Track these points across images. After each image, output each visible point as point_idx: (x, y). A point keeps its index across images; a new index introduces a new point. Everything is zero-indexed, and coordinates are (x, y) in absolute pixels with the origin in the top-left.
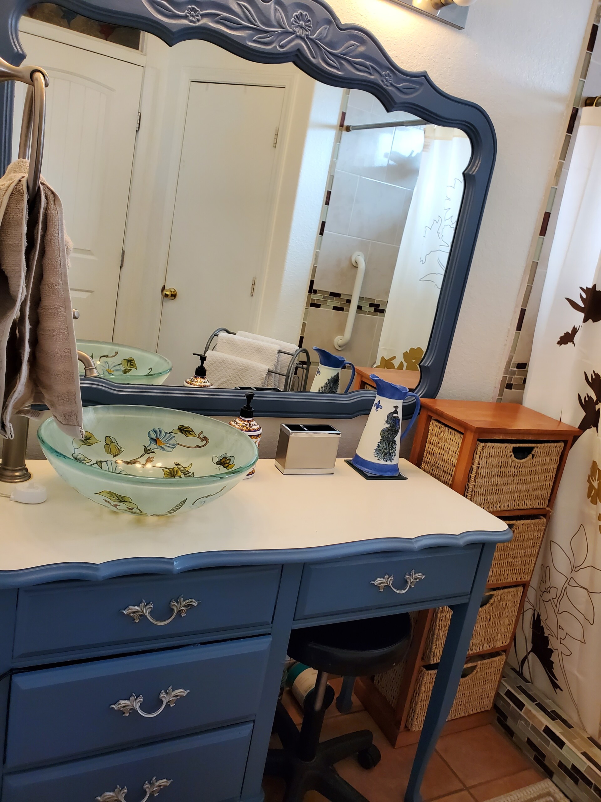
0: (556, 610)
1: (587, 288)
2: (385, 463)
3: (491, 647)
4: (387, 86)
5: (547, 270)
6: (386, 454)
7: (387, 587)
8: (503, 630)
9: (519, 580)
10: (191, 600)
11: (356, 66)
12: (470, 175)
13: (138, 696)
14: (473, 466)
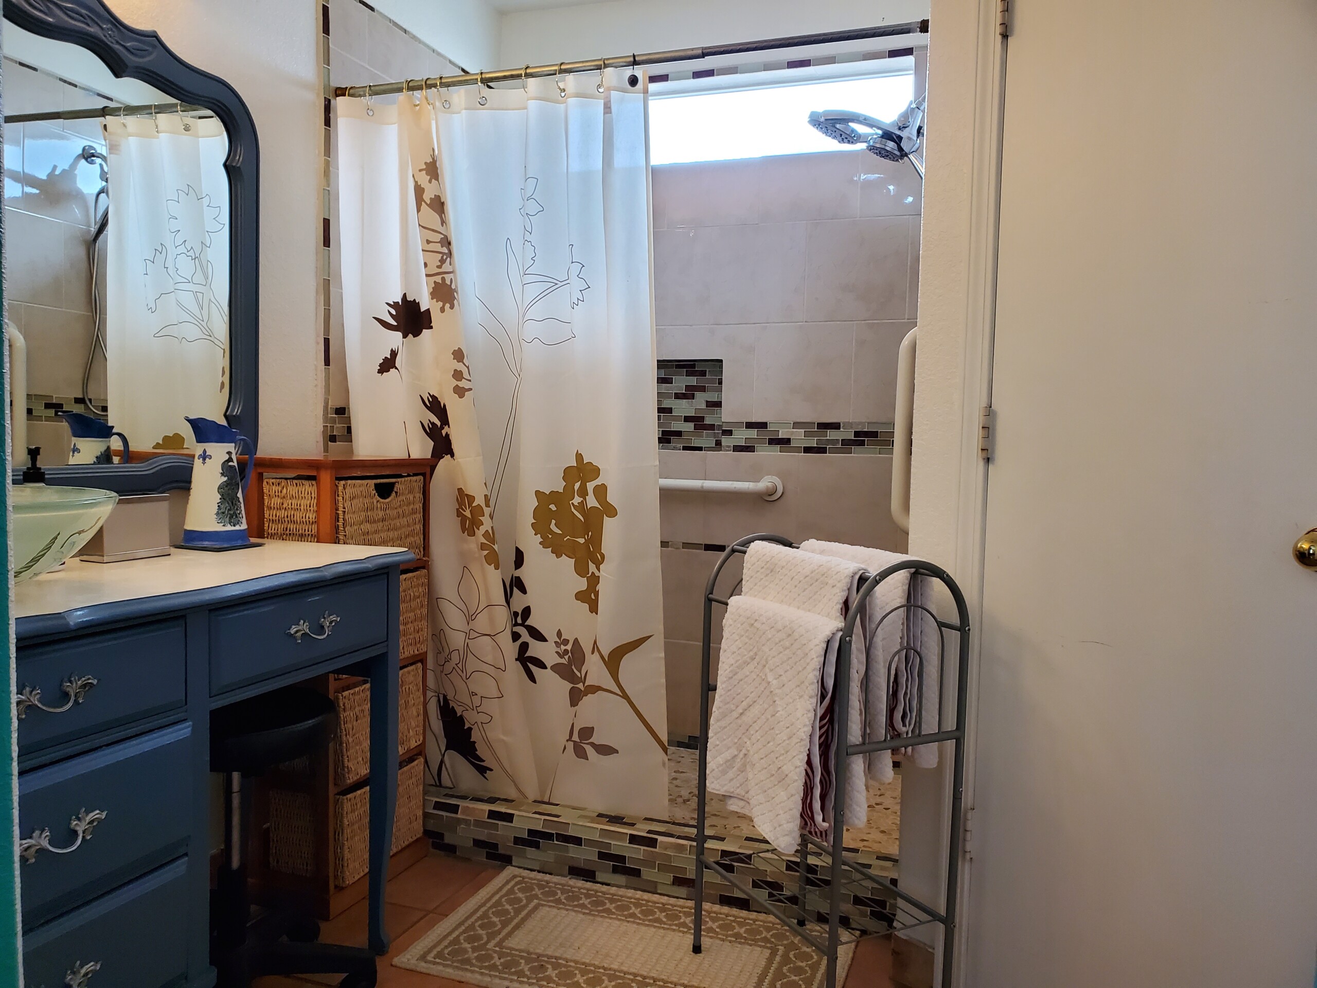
0: (464, 676)
1: (394, 302)
2: (233, 528)
3: (406, 749)
4: (112, 43)
5: (342, 289)
6: (231, 517)
7: (305, 634)
8: (413, 724)
9: (416, 652)
10: (87, 677)
11: (69, 12)
12: (234, 167)
13: (43, 831)
14: (338, 512)
